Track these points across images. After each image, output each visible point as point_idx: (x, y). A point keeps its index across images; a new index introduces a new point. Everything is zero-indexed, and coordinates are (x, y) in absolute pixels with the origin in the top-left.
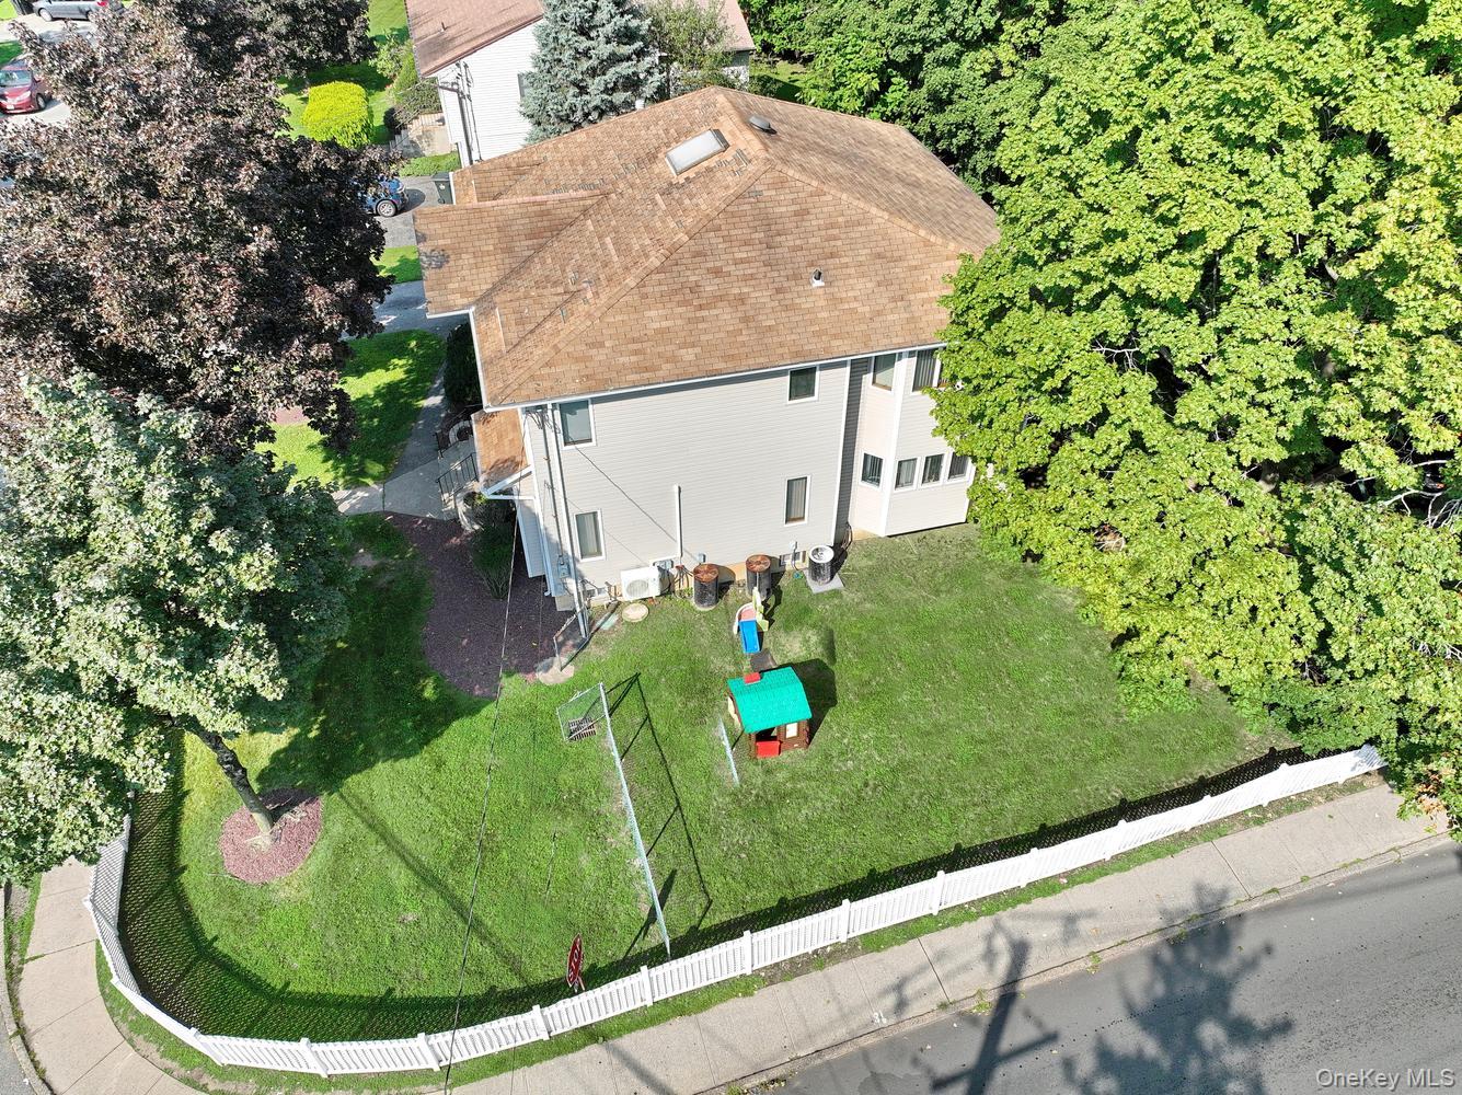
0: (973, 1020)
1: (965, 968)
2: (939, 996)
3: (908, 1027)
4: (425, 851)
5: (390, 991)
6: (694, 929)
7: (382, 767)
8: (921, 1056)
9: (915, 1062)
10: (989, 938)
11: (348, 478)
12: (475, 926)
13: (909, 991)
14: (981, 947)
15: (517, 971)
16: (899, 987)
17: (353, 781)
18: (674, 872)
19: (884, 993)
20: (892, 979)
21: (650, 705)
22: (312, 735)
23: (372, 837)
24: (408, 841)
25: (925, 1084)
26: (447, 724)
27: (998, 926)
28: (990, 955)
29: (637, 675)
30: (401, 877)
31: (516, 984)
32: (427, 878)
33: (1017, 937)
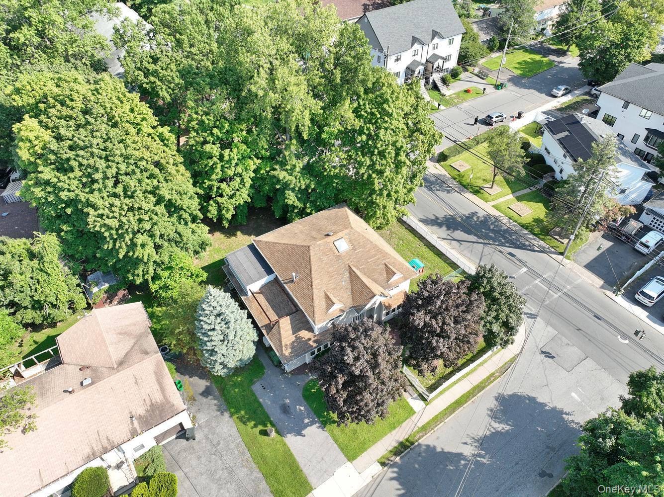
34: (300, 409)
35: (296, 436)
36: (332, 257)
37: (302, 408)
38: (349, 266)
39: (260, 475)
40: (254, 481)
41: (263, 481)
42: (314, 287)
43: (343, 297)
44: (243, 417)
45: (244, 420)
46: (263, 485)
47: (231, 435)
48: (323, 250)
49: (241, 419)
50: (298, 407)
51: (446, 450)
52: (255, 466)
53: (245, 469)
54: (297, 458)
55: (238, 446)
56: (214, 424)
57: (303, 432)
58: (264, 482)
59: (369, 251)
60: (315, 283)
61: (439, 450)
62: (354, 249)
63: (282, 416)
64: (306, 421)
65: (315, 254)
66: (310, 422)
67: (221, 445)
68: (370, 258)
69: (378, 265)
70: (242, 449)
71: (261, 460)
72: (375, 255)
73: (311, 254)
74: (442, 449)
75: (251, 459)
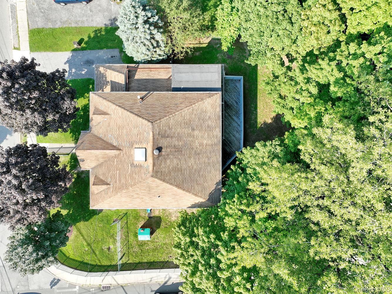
0: (160, 285)
1: (161, 278)
2: (156, 281)
3: (151, 283)
4: (88, 240)
5: (83, 261)
6: (126, 262)
7: (82, 223)
8: (151, 287)
9: (150, 287)
10: (166, 275)
11: (75, 141)
12: (95, 254)
13: (152, 279)
14: (165, 276)
15: (100, 262)
16: (151, 278)
17: (78, 224)
18: (125, 253)
19: (149, 279)
20: (151, 277)
21: (128, 220)
22: (71, 212)
23: (81, 235)
24: (86, 237)
25: (150, 290)
26: (93, 216)
27: (168, 274)
28: (165, 277)
29: (127, 213)
30: (85, 244)
31: (100, 264)
32: (89, 245)
33: (170, 276)
34: (84, 71)
35: (68, 59)
36: (134, 139)
37: (83, 72)
38: (120, 150)
39: (57, 26)
40: (55, 21)
41: (52, 25)
42: (117, 107)
43: (101, 128)
44: (100, 32)
45: (98, 32)
46: (50, 25)
47: (92, 21)
48: (143, 134)
49: (100, 30)
50: (86, 70)
51: (5, 140)
52: (64, 26)
53: (66, 19)
54: (54, 53)
55: (83, 22)
56: (106, 13)
57: (68, 65)
58: (52, 27)
59: (126, 178)
60: (120, 110)
61: (8, 136)
62: (132, 165)
63: (85, 58)
64: (74, 70)
65: (142, 124)
66: (71, 73)
67: (89, 12)
68: (119, 174)
69: (111, 178)
70: (80, 23)
71: (66, 31)
72: (120, 181)
73: (144, 121)
74: (7, 139)
75: (70, 26)
